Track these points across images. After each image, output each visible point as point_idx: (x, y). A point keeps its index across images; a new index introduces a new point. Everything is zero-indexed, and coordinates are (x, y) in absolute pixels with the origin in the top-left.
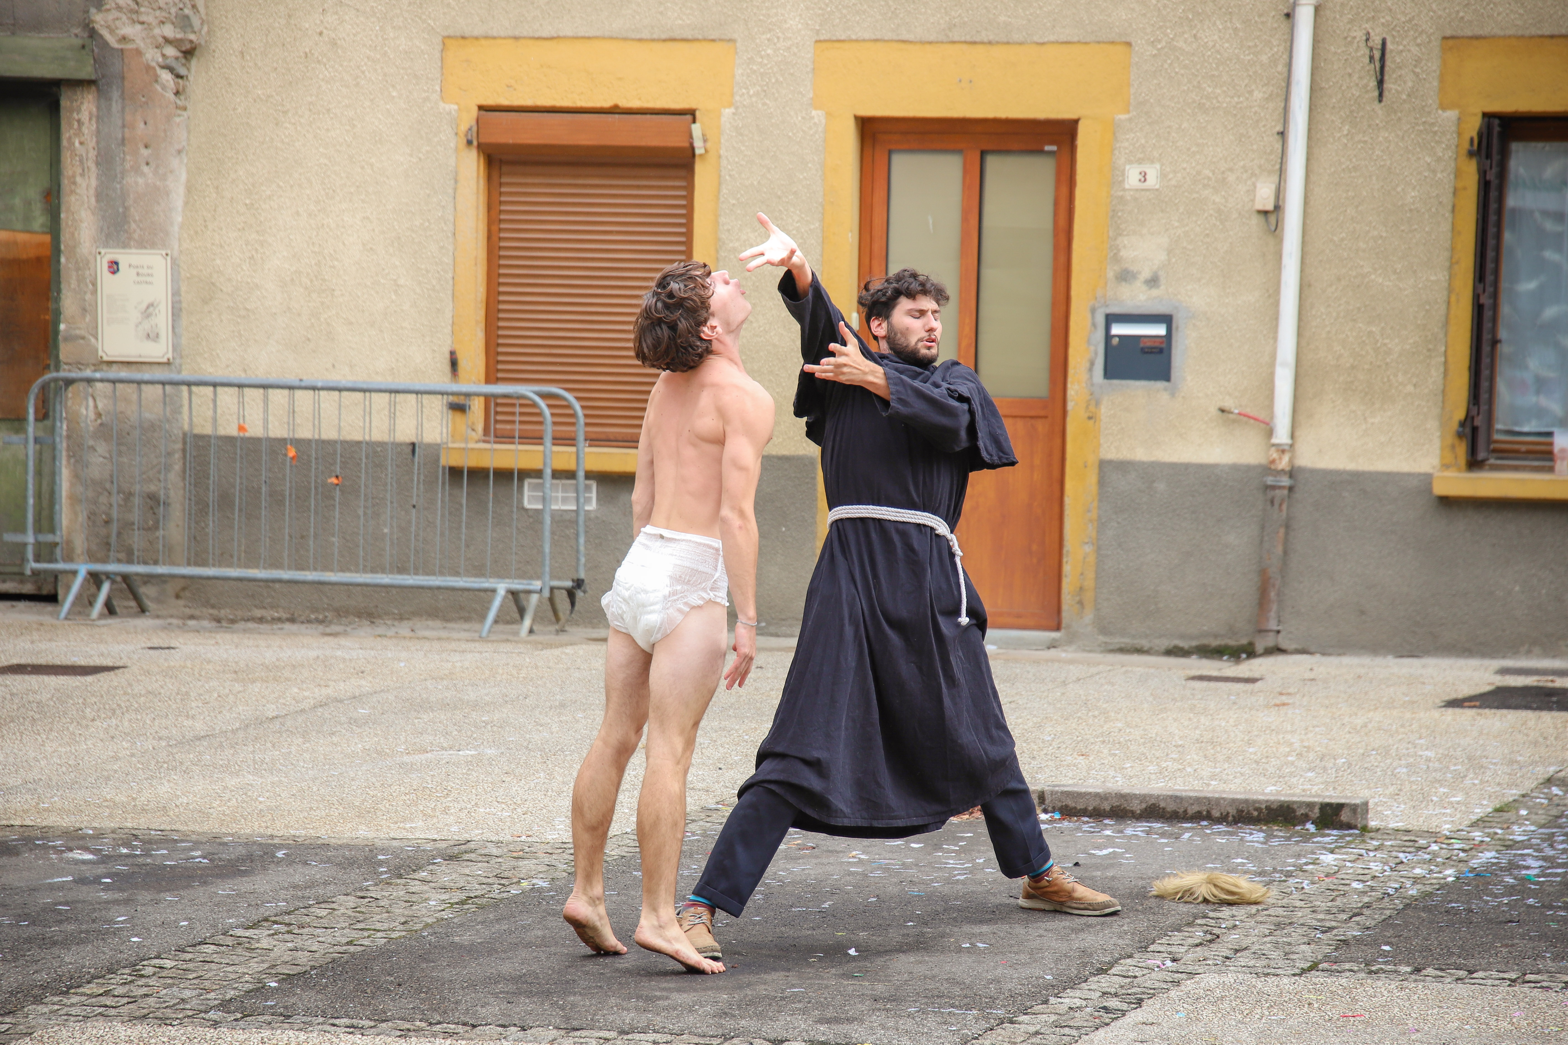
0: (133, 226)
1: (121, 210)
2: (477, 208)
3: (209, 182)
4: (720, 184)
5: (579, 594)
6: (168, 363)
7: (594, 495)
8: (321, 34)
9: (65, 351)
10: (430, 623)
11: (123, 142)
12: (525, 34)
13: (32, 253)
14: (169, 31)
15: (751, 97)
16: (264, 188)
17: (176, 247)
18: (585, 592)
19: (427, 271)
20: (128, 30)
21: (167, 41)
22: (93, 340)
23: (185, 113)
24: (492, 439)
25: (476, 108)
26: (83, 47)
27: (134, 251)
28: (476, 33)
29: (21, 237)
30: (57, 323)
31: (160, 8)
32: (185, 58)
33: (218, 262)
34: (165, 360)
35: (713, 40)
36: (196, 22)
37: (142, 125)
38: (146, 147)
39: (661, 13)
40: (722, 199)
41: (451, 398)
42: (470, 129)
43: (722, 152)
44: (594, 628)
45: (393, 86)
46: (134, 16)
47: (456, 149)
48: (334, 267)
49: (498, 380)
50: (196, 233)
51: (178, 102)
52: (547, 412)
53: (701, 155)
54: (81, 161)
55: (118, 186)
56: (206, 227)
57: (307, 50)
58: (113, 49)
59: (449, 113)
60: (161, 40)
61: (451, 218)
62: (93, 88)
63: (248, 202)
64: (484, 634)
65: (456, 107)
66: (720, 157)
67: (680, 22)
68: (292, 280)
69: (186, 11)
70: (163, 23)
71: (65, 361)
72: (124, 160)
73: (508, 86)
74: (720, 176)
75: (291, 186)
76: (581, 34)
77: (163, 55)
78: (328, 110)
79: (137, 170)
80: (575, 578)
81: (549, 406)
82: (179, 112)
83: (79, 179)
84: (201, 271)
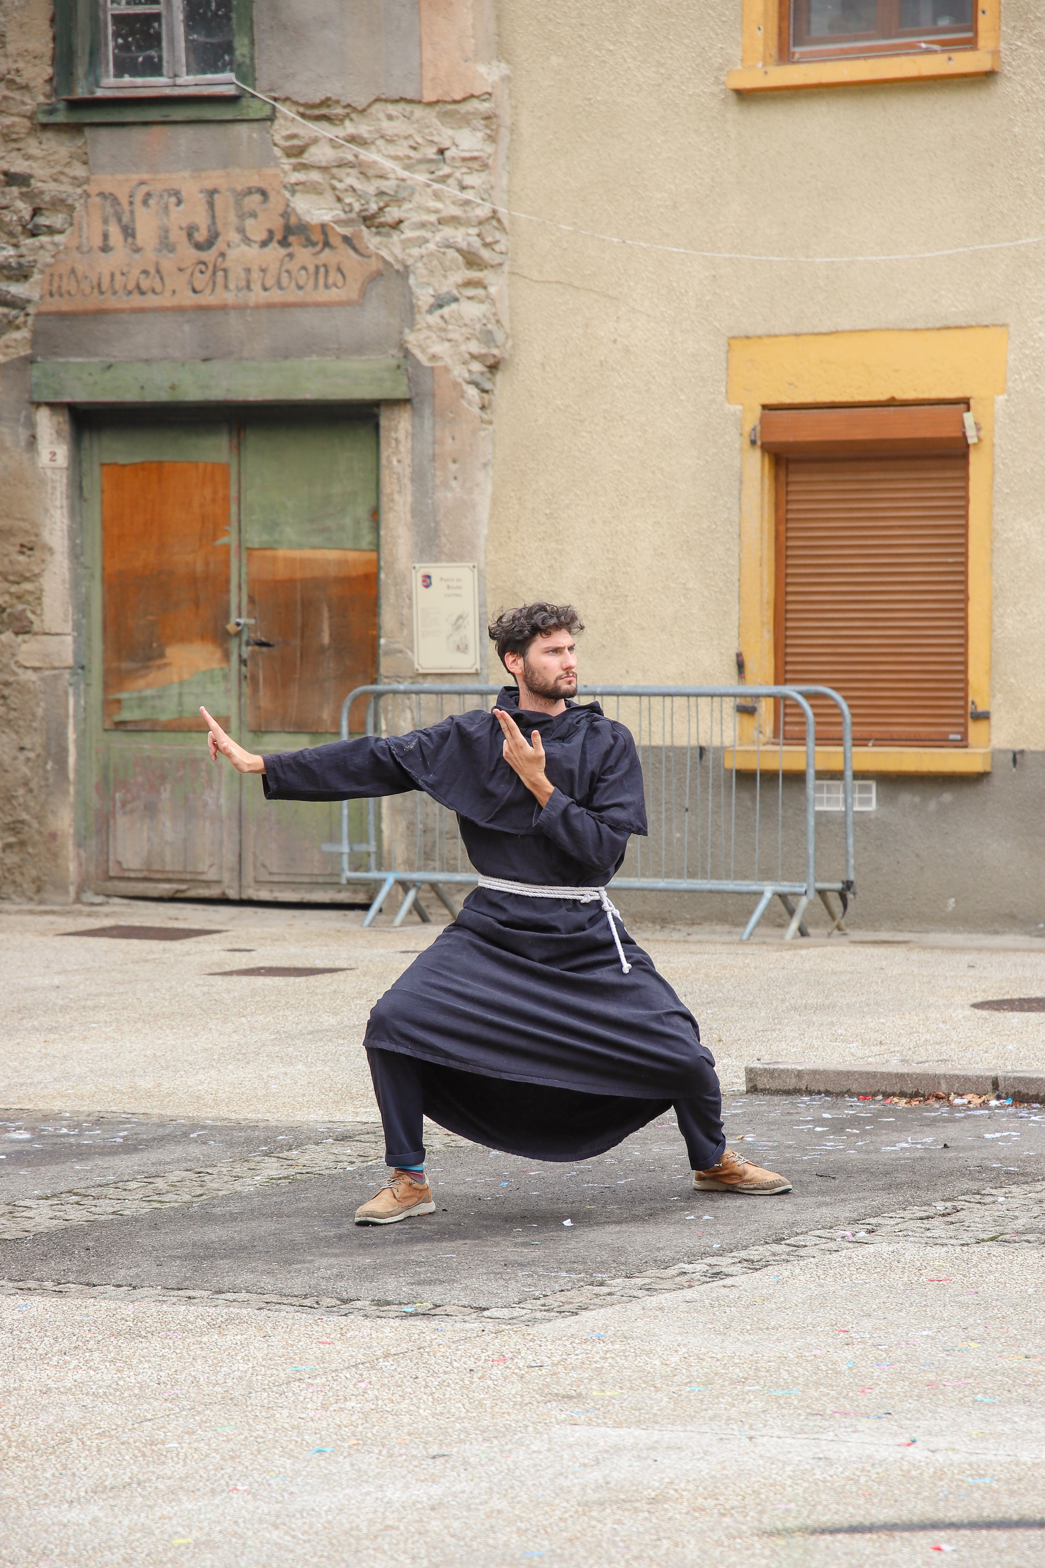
0: (444, 540)
1: (432, 525)
2: (762, 507)
3: (512, 494)
4: (994, 473)
5: (850, 896)
6: (477, 674)
7: (874, 795)
8: (615, 341)
9: (386, 665)
10: (719, 928)
11: (434, 458)
12: (805, 330)
13: (360, 571)
14: (474, 347)
15: (1023, 382)
16: (562, 497)
17: (482, 559)
18: (854, 894)
19: (715, 574)
20: (438, 348)
21: (473, 357)
22: (410, 653)
23: (490, 427)
24: (781, 741)
25: (760, 408)
26: (399, 367)
27: (444, 564)
28: (759, 332)
29: (352, 555)
30: (377, 638)
31: (466, 325)
32: (491, 372)
33: (520, 572)
34: (473, 671)
35: (987, 326)
36: (499, 336)
37: (450, 441)
38: (454, 461)
39: (935, 301)
40: (996, 489)
41: (738, 700)
42: (754, 429)
43: (996, 440)
44: (875, 931)
45: (682, 390)
46: (443, 334)
47: (741, 450)
48: (627, 573)
49: (786, 681)
50: (501, 544)
51: (484, 416)
52: (809, 712)
53: (975, 444)
54: (398, 479)
55: (430, 501)
56: (509, 538)
57: (602, 358)
58: (424, 367)
59: (734, 414)
60: (467, 356)
61: (737, 519)
62: (409, 407)
63: (548, 511)
64: (745, 937)
65: (740, 407)
66: (993, 445)
67: (954, 309)
68: (588, 587)
69: (490, 326)
70: (468, 339)
71: (385, 674)
72: (434, 475)
73: (790, 384)
74: (993, 465)
75: (588, 495)
76: (858, 327)
77: (470, 371)
78: (622, 417)
79: (446, 485)
80: (845, 879)
81: (812, 706)
82: (484, 426)
83: (396, 497)
84: (504, 581)
